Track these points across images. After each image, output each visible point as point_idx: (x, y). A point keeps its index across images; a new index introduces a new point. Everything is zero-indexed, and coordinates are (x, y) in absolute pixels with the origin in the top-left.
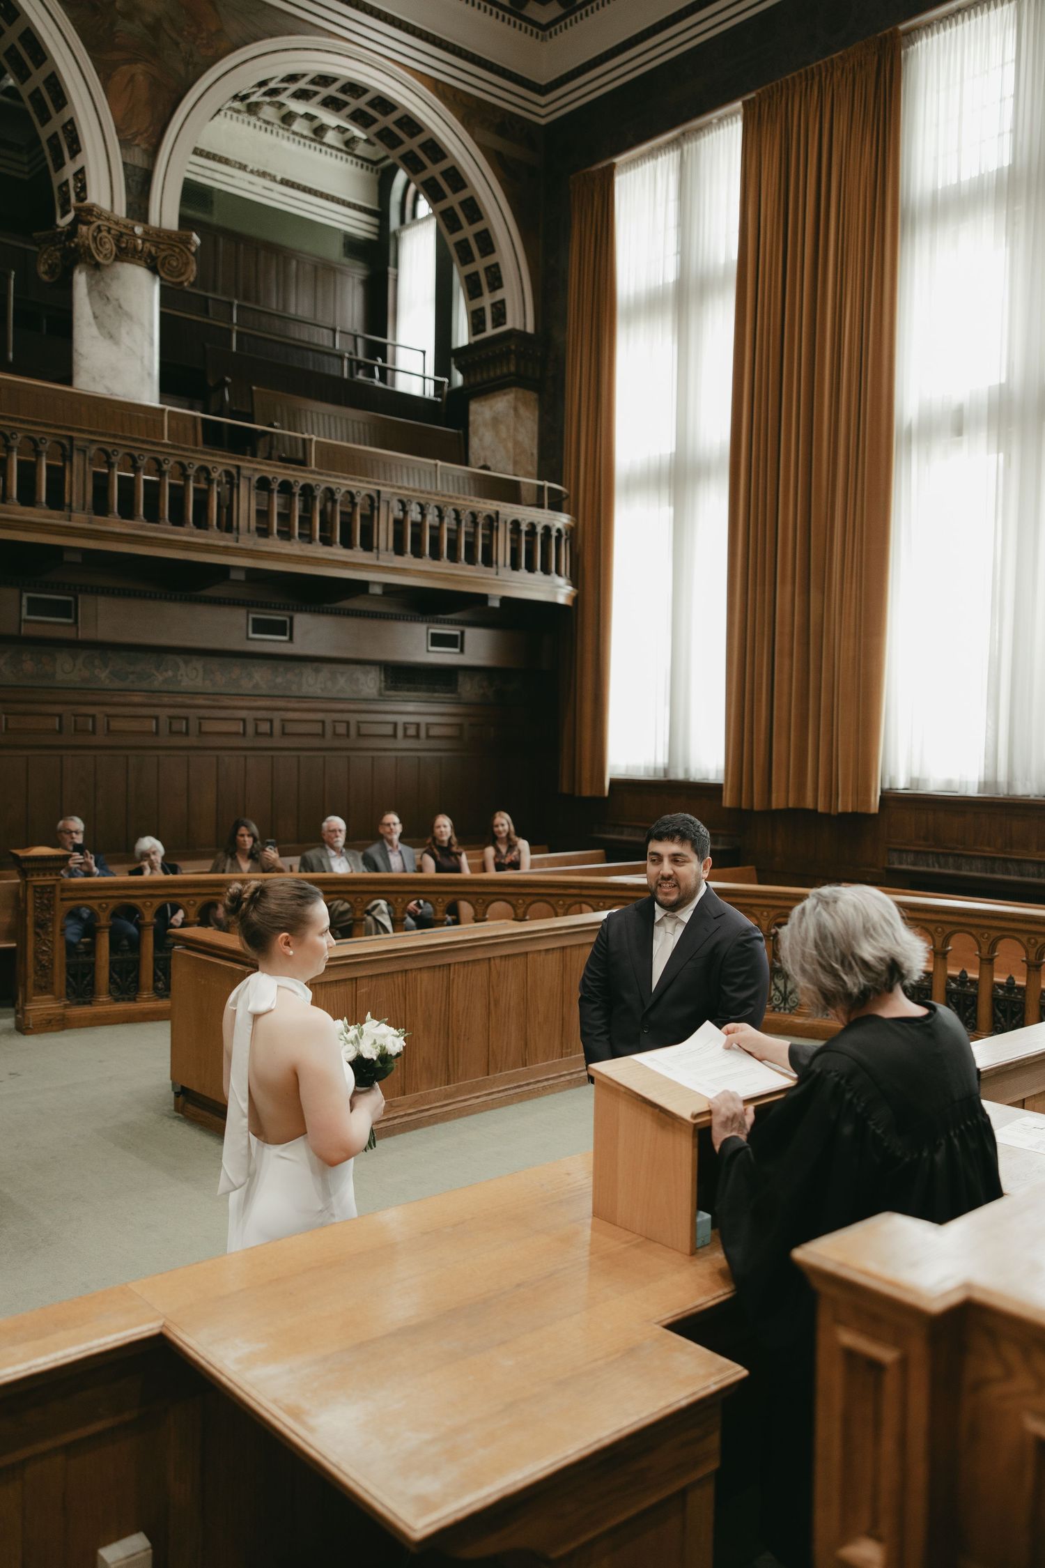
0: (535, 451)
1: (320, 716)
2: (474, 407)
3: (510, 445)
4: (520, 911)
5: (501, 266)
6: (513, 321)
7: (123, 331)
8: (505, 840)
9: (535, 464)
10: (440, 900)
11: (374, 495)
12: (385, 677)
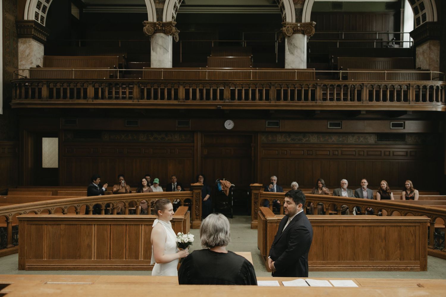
0: (438, 60)
1: (354, 149)
2: (417, 49)
3: (428, 59)
4: (390, 213)
5: (424, 3)
6: (429, 19)
7: (295, 51)
8: (409, 189)
9: (439, 64)
10: (363, 207)
11: (362, 85)
12: (377, 137)
